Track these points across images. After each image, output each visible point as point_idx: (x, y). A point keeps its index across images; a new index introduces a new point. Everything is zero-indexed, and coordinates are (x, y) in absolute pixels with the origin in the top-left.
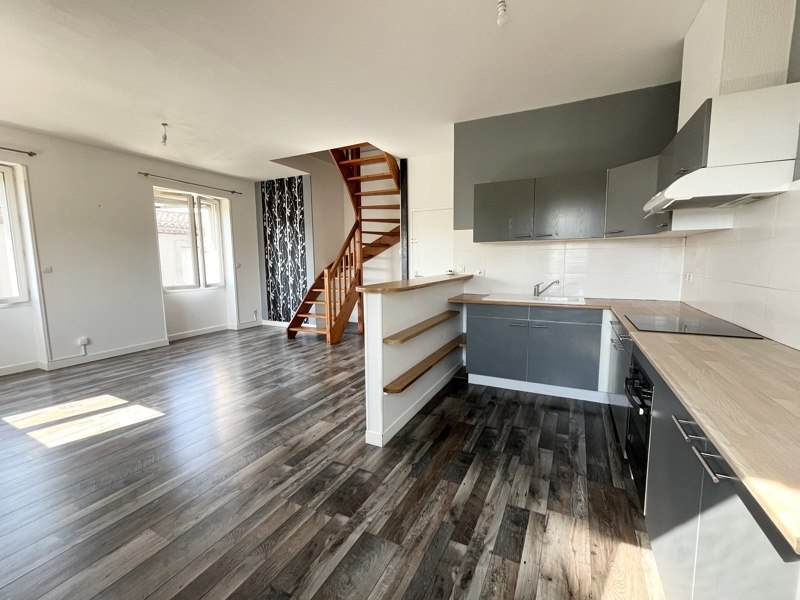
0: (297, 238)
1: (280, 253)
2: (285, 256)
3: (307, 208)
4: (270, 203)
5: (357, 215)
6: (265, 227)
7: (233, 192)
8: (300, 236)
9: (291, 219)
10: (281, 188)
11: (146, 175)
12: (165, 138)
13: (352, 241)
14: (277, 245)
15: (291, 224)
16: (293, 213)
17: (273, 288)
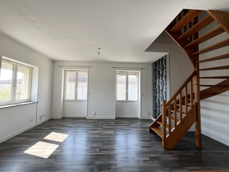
0: (164, 83)
1: (158, 91)
2: (159, 92)
3: (168, 70)
4: (156, 70)
5: (195, 67)
6: (154, 80)
7: (142, 69)
8: (165, 82)
9: (162, 75)
10: (159, 64)
11: (114, 67)
12: (99, 53)
13: (189, 84)
14: (157, 86)
15: (162, 78)
16: (163, 73)
17: (155, 105)
